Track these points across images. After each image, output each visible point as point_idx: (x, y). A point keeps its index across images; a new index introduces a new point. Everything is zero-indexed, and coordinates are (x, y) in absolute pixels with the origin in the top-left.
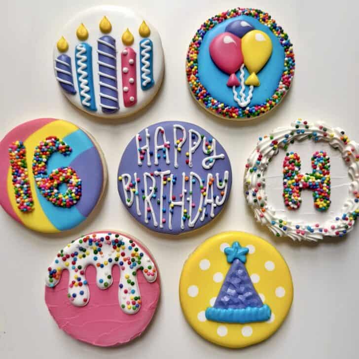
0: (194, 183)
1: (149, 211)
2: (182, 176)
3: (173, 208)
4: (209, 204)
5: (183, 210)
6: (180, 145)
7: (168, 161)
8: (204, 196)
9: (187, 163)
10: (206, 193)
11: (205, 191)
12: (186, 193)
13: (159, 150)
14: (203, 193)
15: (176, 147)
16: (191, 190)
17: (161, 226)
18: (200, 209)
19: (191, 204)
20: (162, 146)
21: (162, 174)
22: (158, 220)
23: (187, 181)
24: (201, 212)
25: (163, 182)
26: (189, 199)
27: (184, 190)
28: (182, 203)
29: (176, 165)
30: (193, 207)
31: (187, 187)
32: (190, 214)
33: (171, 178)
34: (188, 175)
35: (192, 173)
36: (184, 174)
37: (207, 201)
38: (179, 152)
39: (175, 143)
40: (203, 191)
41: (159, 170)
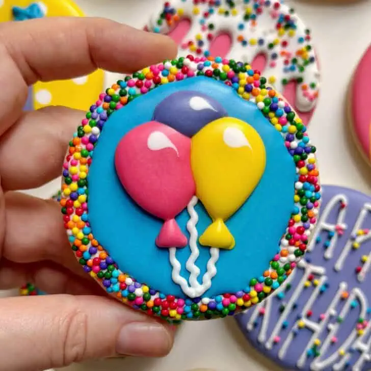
0: (352, 308)
1: (261, 314)
2: (338, 288)
3: (300, 328)
4: (360, 352)
5: (315, 340)
6: (360, 239)
7: (329, 254)
8: (358, 335)
9: (358, 271)
10: (364, 332)
11: (364, 327)
12: (331, 317)
13: (325, 231)
14: (358, 329)
15: (353, 239)
16: (342, 316)
17: (269, 345)
18: (342, 350)
19: (331, 337)
20: (331, 227)
21: (311, 268)
22: (269, 334)
23: (343, 300)
24: (340, 357)
25: (304, 282)
26: (333, 327)
27: (332, 311)
28: (317, 327)
29: (339, 265)
30: (333, 343)
31: (339, 308)
32: (322, 351)
33: (320, 282)
34: (349, 290)
35: (357, 291)
36: (343, 286)
37: (359, 344)
38: (353, 249)
39: (354, 233)
40: (360, 326)
41: (308, 261)
